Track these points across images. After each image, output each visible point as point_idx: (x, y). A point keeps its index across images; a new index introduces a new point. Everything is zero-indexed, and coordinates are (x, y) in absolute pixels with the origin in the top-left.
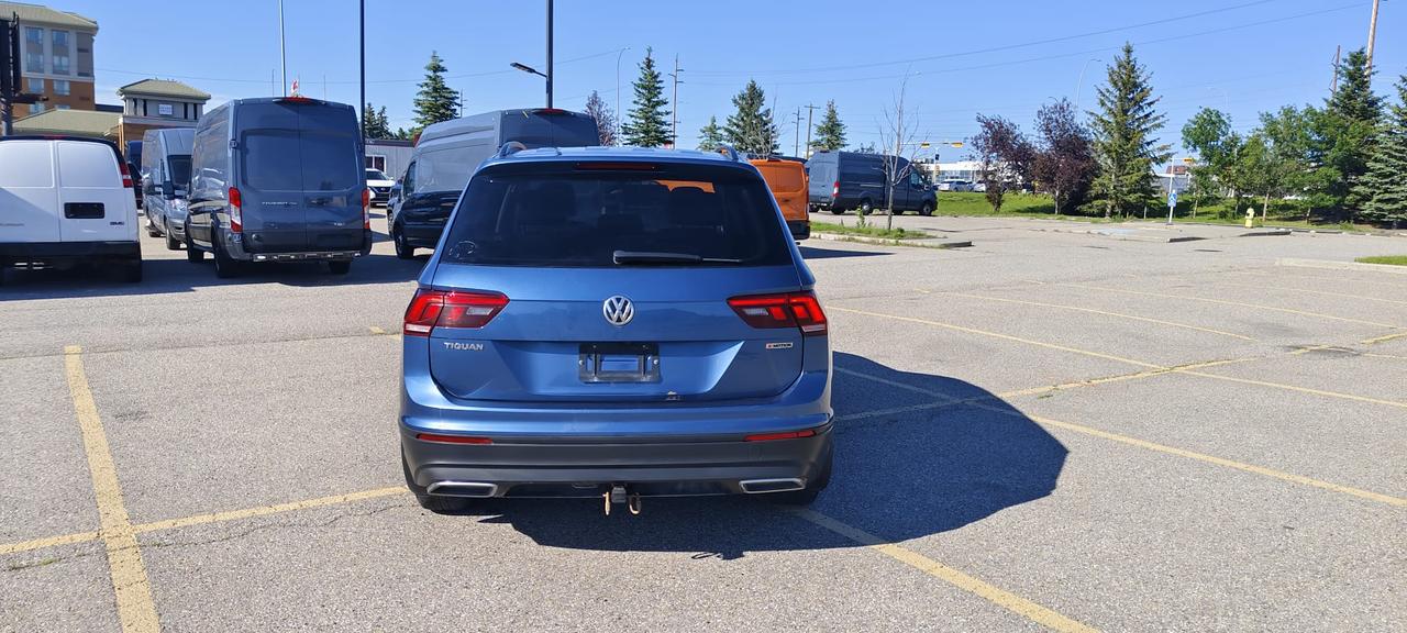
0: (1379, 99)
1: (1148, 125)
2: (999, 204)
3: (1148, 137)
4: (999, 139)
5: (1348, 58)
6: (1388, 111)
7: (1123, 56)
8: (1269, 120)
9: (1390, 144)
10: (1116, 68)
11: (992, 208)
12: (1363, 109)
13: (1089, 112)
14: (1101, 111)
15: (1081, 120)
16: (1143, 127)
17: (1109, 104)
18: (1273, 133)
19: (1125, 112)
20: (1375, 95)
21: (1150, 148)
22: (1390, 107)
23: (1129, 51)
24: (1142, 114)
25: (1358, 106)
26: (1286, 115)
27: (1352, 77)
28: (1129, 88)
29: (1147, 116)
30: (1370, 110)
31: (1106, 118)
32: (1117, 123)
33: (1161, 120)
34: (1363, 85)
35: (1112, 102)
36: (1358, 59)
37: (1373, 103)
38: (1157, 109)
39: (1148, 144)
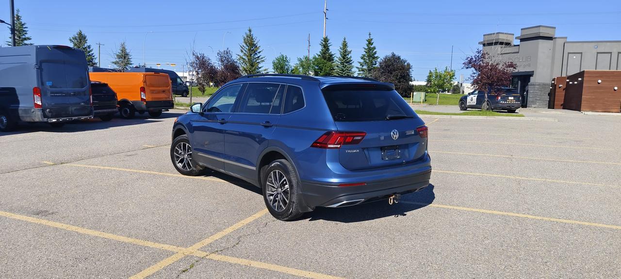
0: (333, 55)
1: (259, 61)
2: (204, 91)
3: (260, 66)
4: (202, 64)
5: (323, 39)
6: (337, 59)
7: (248, 33)
8: (300, 60)
9: (338, 70)
10: (246, 37)
11: (200, 93)
12: (329, 58)
13: (237, 54)
14: (242, 54)
15: (235, 57)
16: (258, 61)
17: (244, 52)
18: (302, 66)
19: (251, 55)
20: (332, 53)
21: (260, 70)
22: (337, 57)
23: (250, 31)
24: (257, 56)
25: (327, 57)
26: (305, 59)
27: (325, 47)
28: (251, 46)
29: (258, 57)
30: (330, 58)
31: (244, 57)
32: (248, 59)
33: (264, 59)
34: (328, 49)
35: (246, 51)
36: (326, 40)
37: (331, 56)
38: (262, 55)
39: (260, 68)
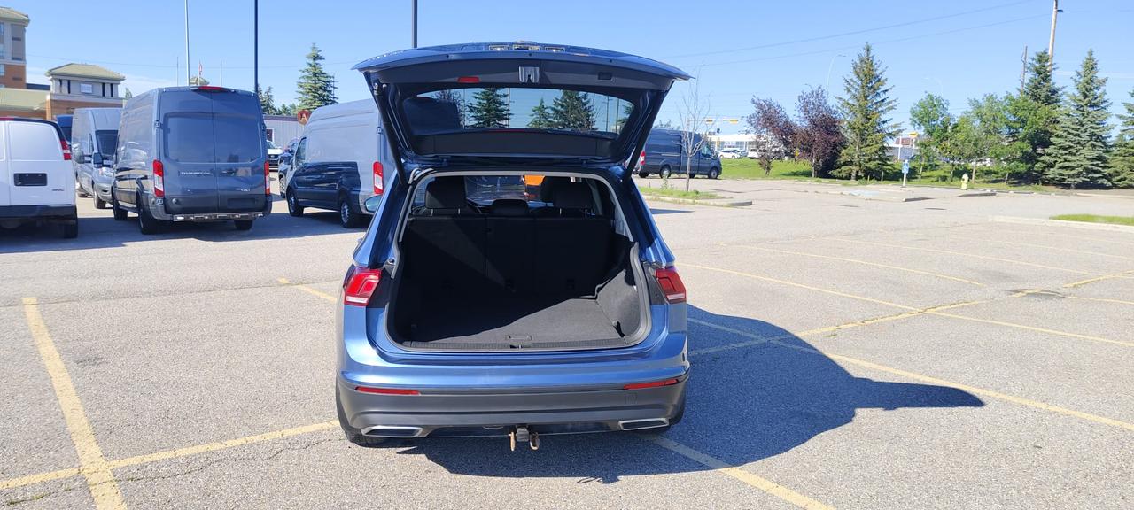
0: (1059, 89)
1: (884, 108)
2: (769, 169)
3: (884, 117)
4: (768, 118)
5: (1035, 57)
6: (1067, 99)
7: (864, 54)
8: (975, 104)
9: (1069, 124)
10: (858, 62)
11: (763, 172)
12: (1047, 97)
13: (838, 96)
14: (847, 97)
15: (832, 103)
16: (880, 109)
17: (853, 91)
18: (980, 115)
19: (866, 97)
20: (1057, 86)
21: (885, 125)
22: (1068, 95)
23: (868, 50)
24: (879, 99)
25: (1043, 95)
26: (988, 100)
27: (1039, 73)
28: (869, 79)
29: (883, 101)
30: (1051, 98)
31: (851, 102)
32: (860, 106)
33: (894, 103)
34: (1046, 78)
35: (856, 90)
36: (1042, 58)
37: (1054, 92)
38: (891, 95)
39: (884, 122)
